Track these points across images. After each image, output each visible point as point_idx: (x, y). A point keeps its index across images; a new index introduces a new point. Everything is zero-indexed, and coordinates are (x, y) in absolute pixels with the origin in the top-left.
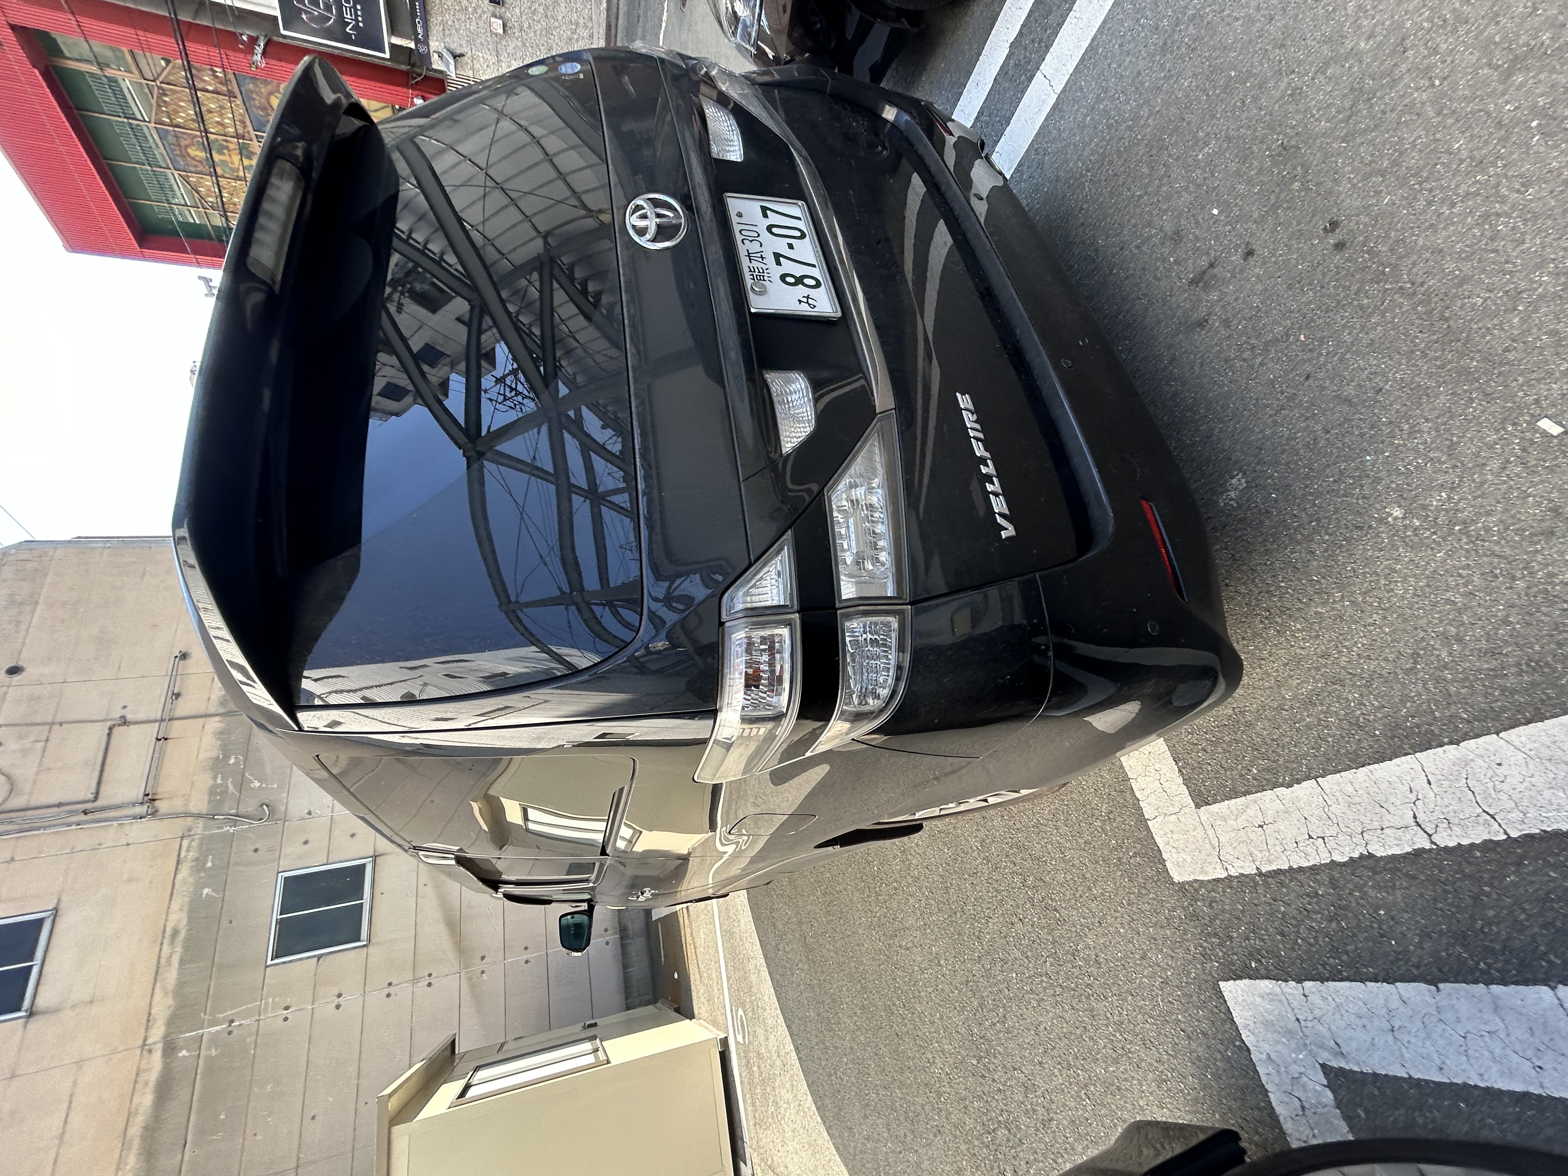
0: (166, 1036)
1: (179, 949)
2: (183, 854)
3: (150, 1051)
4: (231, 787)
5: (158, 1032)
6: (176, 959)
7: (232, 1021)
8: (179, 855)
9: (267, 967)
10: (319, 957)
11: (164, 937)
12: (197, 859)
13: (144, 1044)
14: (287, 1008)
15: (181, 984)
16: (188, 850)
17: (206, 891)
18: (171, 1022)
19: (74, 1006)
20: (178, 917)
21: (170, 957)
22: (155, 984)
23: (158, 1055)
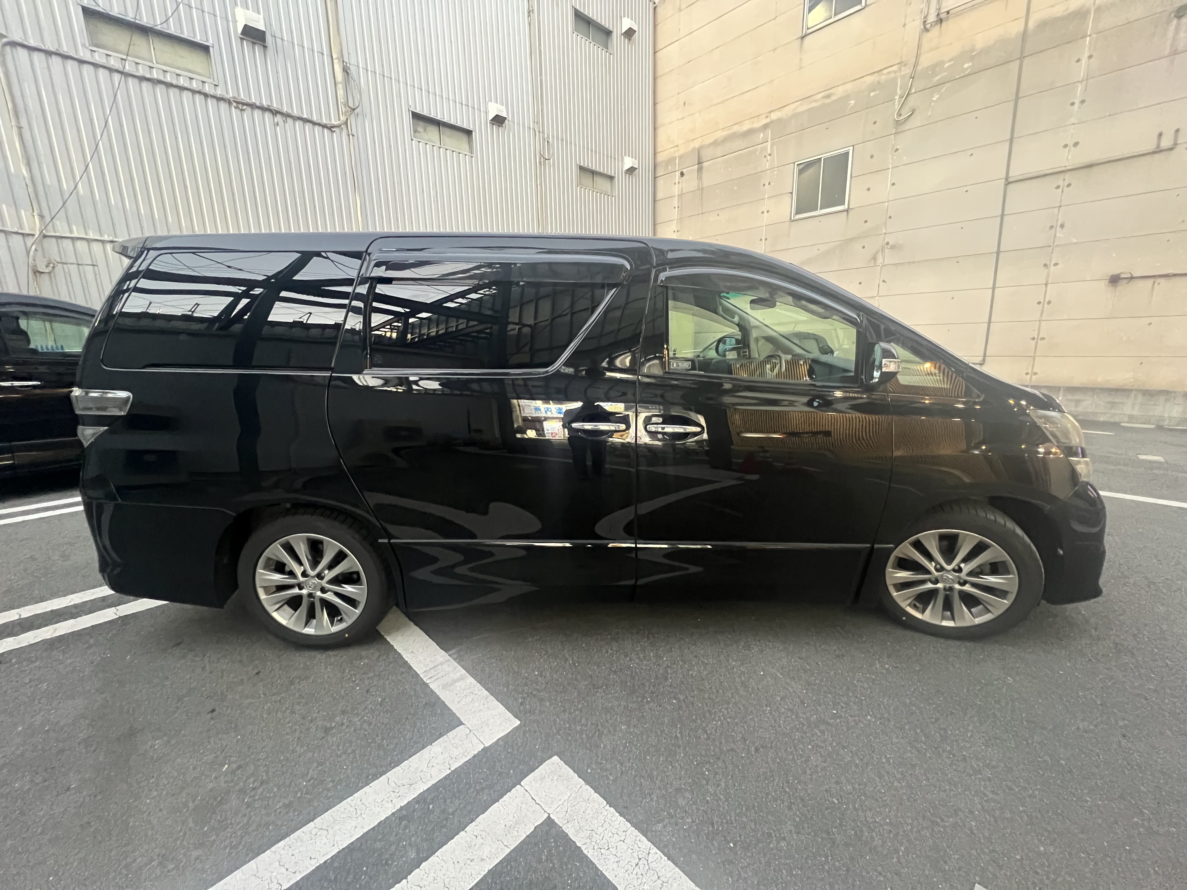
0: (772, 122)
1: (819, 103)
2: (885, 71)
3: (767, 117)
4: (937, 78)
5: (774, 116)
6: (814, 105)
7: (770, 155)
8: (885, 68)
9: (794, 163)
10: (792, 193)
11: (828, 90)
12: (878, 82)
13: (770, 112)
14: (769, 184)
15: (796, 116)
16: (889, 73)
17: (853, 102)
18: (779, 120)
19: (801, 59)
20: (839, 92)
21: (815, 101)
22: (801, 100)
23: (765, 121)
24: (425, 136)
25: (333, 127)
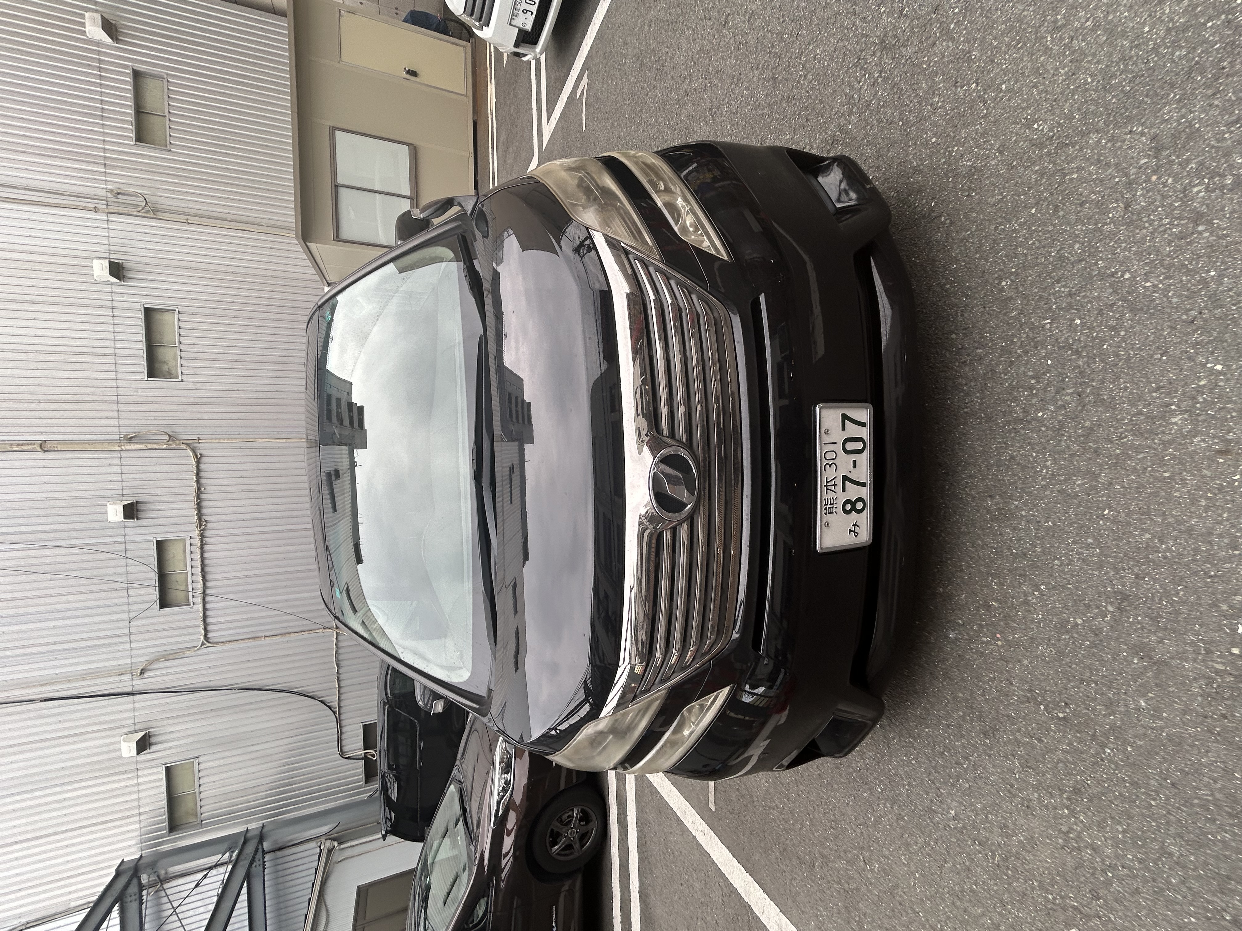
24: (171, 363)
25: (196, 456)
